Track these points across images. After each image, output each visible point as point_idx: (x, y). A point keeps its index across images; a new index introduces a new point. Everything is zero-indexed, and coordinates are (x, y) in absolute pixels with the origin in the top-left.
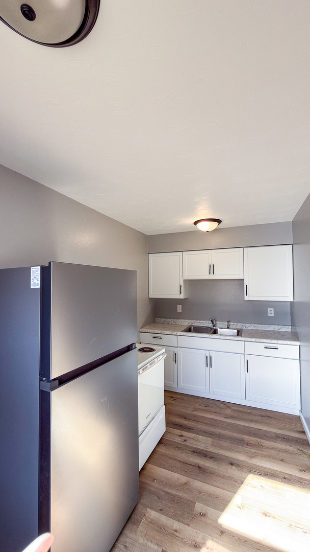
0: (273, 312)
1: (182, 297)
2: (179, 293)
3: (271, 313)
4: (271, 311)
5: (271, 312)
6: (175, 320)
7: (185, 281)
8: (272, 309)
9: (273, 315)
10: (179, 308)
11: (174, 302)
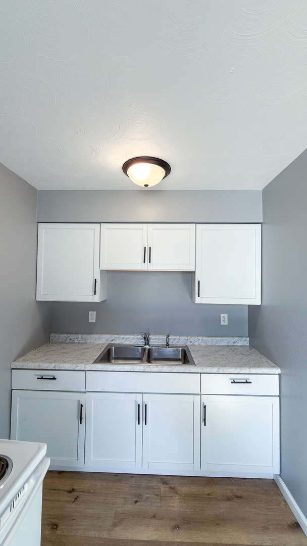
0: (226, 319)
1: (97, 299)
2: (92, 292)
3: (224, 321)
4: (224, 317)
5: (224, 319)
6: (84, 336)
7: (103, 272)
8: (226, 315)
9: (226, 323)
10: (92, 317)
11: (84, 308)
